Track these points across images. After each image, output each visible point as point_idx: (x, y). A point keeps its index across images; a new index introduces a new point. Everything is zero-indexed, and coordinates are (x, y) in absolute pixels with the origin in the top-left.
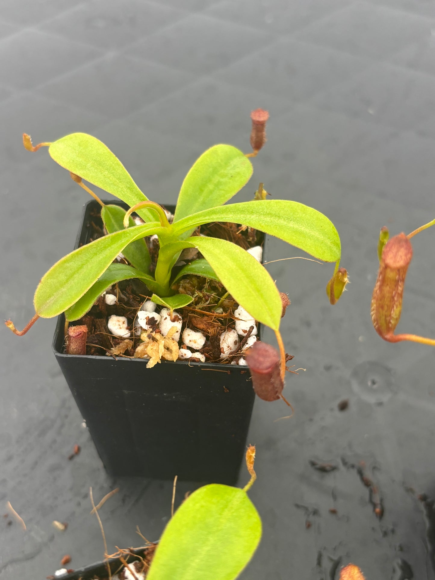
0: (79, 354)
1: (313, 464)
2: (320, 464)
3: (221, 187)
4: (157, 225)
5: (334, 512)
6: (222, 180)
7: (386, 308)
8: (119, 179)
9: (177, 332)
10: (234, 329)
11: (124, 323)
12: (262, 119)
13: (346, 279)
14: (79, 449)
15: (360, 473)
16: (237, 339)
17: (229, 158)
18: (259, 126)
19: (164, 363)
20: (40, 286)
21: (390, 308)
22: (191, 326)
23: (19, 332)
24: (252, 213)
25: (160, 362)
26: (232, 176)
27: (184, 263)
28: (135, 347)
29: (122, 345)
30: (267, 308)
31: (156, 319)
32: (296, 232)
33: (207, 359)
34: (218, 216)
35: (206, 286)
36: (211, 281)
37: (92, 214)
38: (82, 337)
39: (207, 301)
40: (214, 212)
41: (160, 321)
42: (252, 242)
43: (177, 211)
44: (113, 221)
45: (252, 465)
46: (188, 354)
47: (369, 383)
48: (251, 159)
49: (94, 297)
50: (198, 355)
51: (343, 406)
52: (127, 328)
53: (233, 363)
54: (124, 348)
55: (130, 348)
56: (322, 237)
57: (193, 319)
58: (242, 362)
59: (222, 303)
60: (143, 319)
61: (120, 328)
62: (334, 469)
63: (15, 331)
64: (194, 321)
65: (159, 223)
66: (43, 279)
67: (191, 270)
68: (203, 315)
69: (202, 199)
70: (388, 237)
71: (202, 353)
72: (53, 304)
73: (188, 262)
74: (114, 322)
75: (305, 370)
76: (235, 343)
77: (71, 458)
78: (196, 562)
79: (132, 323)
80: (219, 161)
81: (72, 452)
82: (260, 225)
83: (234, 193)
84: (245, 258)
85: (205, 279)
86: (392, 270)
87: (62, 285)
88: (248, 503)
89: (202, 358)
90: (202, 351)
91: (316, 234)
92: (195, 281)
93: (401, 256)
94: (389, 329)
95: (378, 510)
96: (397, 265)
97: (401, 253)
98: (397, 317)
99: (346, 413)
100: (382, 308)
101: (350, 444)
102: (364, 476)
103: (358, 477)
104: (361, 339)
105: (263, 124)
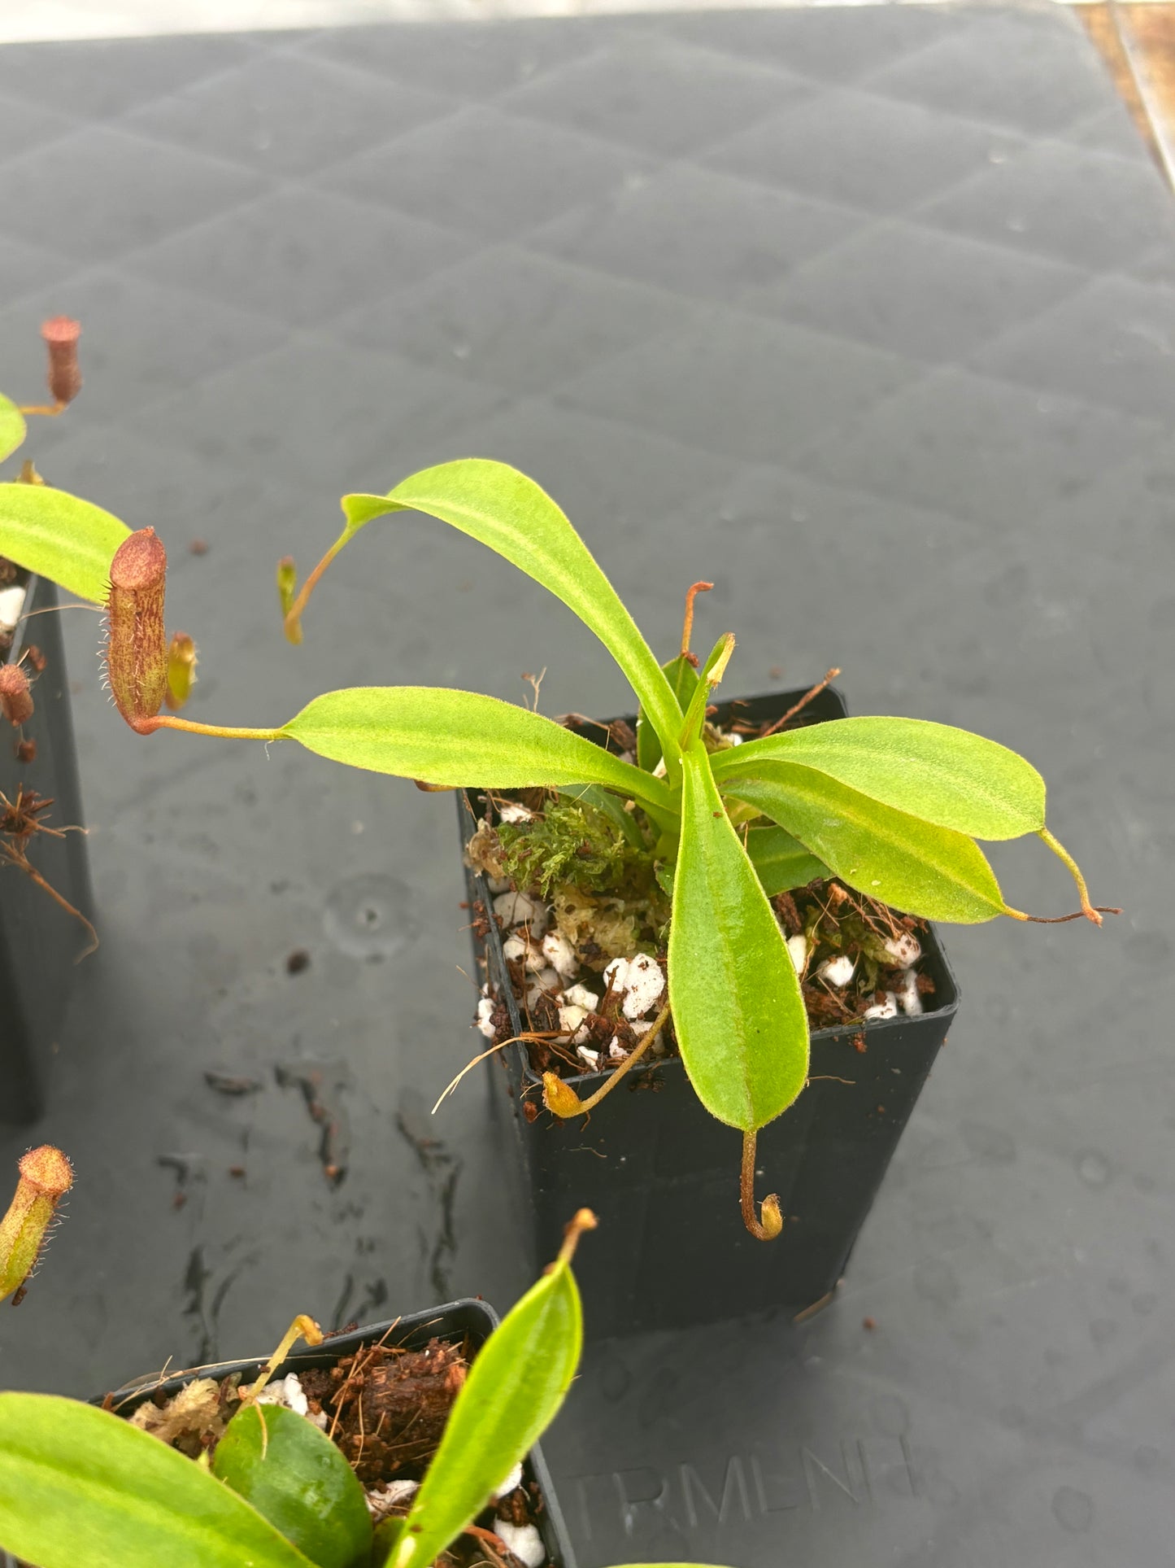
1: (210, 1080)
2: (226, 1080)
5: (237, 1174)
7: (126, 667)
12: (65, 338)
13: (190, 657)
15: (308, 1095)
18: (60, 352)
21: (134, 665)
32: (42, 545)
47: (362, 917)
51: (297, 964)
62: (257, 1088)
70: (293, 578)
86: (127, 594)
93: (141, 568)
94: (140, 709)
95: (332, 1168)
96: (133, 583)
97: (140, 562)
98: (154, 686)
99: (301, 979)
100: (121, 667)
101: (296, 1042)
102: (317, 1103)
103: (302, 1105)
104: (359, 828)
105: (66, 348)
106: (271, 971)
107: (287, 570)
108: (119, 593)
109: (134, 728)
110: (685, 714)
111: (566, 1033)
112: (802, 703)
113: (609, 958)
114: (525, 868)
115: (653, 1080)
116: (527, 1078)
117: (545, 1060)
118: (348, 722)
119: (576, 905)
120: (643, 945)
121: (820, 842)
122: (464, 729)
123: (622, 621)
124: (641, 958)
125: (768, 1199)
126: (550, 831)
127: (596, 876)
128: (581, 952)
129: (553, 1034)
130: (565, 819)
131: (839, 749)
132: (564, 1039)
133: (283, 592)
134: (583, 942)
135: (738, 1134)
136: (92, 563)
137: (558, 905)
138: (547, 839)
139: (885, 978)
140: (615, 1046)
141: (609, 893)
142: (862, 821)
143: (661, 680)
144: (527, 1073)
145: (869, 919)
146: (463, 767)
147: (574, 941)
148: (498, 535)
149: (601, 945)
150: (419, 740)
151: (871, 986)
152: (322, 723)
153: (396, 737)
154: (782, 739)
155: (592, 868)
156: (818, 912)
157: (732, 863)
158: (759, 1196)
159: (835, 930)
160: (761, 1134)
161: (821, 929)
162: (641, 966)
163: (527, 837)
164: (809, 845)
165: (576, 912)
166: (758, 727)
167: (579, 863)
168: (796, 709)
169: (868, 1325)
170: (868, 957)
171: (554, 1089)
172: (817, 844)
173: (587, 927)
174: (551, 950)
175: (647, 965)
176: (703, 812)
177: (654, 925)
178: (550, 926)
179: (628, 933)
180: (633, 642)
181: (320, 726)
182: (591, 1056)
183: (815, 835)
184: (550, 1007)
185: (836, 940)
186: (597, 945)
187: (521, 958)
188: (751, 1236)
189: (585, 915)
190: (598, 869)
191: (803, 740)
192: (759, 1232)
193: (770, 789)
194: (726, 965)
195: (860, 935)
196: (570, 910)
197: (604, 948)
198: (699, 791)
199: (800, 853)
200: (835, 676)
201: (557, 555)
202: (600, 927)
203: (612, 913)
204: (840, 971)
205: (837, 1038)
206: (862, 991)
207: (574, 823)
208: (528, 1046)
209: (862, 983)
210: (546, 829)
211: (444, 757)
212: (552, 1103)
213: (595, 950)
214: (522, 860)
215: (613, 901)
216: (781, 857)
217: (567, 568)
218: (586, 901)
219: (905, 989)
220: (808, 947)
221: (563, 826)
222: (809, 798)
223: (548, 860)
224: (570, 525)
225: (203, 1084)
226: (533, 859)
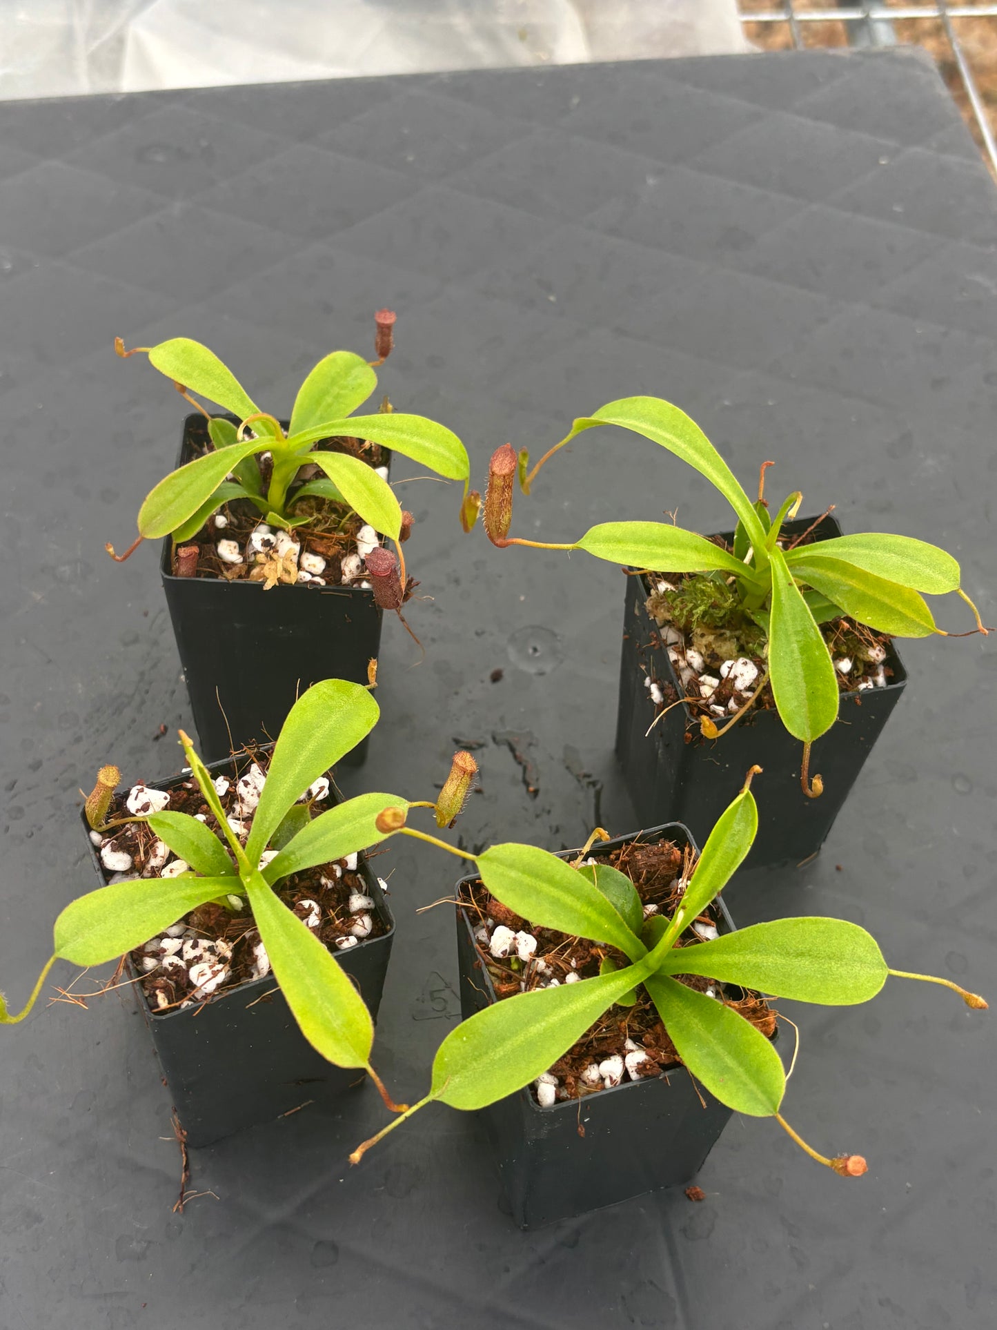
0: (190, 576)
1: (456, 742)
2: (465, 741)
3: (341, 400)
4: (272, 440)
5: (479, 792)
6: (342, 392)
7: (495, 514)
8: (229, 389)
9: (295, 554)
10: (357, 553)
11: (235, 547)
12: (388, 322)
13: (479, 503)
14: (166, 728)
15: (512, 750)
16: (360, 564)
17: (349, 368)
18: (384, 330)
19: (282, 587)
20: (144, 504)
21: (499, 513)
22: (309, 549)
23: (118, 558)
24: (374, 427)
25: (277, 584)
26: (353, 388)
27: (301, 483)
28: (248, 572)
29: (236, 569)
30: (387, 519)
31: (272, 541)
32: (419, 447)
33: (327, 583)
34: (337, 430)
35: (326, 507)
36: (331, 502)
37: (191, 429)
38: (194, 558)
39: (326, 522)
40: (333, 426)
41: (276, 544)
42: (377, 463)
43: (291, 427)
44: (220, 436)
46: (308, 577)
47: (531, 651)
48: (374, 368)
49: (206, 516)
50: (317, 579)
51: (496, 677)
52: (239, 554)
53: (355, 586)
54: (237, 572)
55: (244, 572)
56: (447, 453)
57: (312, 542)
58: (365, 585)
59: (343, 526)
60: (256, 543)
61: (232, 553)
62: (482, 745)
63: (114, 556)
64: (314, 545)
65: (274, 438)
66: (148, 498)
67: (308, 489)
68: (322, 538)
69: (320, 413)
70: (527, 459)
71: (322, 577)
72: (160, 523)
73: (305, 482)
74: (224, 547)
76: (358, 567)
77: (157, 738)
79: (243, 546)
80: (338, 370)
81: (157, 732)
82: (383, 441)
83: (355, 407)
85: (324, 499)
86: (499, 477)
87: (170, 503)
88: (370, 695)
89: (322, 582)
90: (323, 575)
91: (441, 450)
92: (313, 503)
93: (506, 465)
94: (500, 535)
95: (532, 789)
96: (503, 473)
97: (506, 462)
98: (507, 523)
99: (499, 684)
100: (492, 514)
101: (502, 719)
102: (518, 753)
103: (510, 755)
104: (522, 598)
105: (389, 327)
106: (482, 682)
107: (524, 455)
108: (495, 477)
109: (497, 545)
110: (767, 534)
111: (704, 699)
112: (815, 525)
113: (723, 661)
114: (683, 614)
115: (752, 721)
116: (689, 720)
117: (696, 710)
118: (608, 540)
119: (705, 633)
120: (740, 654)
121: (838, 598)
122: (661, 542)
124: (741, 660)
125: (816, 776)
126: (696, 594)
127: (718, 617)
128: (708, 657)
129: (698, 699)
130: (704, 588)
131: (852, 550)
132: (703, 702)
133: (522, 466)
134: (709, 653)
135: (802, 743)
136: (443, 456)
137: (696, 633)
138: (695, 599)
139: (867, 669)
140: (732, 704)
141: (722, 627)
142: (860, 587)
144: (691, 717)
145: (862, 637)
147: (703, 652)
148: (666, 439)
149: (719, 654)
150: (642, 548)
151: (860, 673)
152: (596, 541)
153: (631, 547)
154: (820, 545)
155: (718, 614)
156: (834, 635)
157: (799, 608)
158: (811, 775)
159: (842, 644)
160: (814, 744)
161: (836, 644)
162: (744, 663)
163: (684, 597)
164: (832, 599)
165: (706, 637)
166: (791, 537)
167: (711, 610)
168: (812, 527)
169: (838, 869)
170: (858, 658)
171: (707, 723)
172: (837, 599)
173: (711, 645)
174: (692, 657)
175: (747, 663)
176: (782, 583)
177: (745, 643)
178: (689, 644)
179: (734, 647)
180: (740, 495)
181: (595, 542)
182: (720, 709)
183: (836, 594)
184: (694, 686)
185: (844, 649)
186: (716, 654)
187: (676, 662)
188: (807, 797)
189: (711, 638)
190: (721, 614)
191: (833, 545)
192: (810, 793)
193: (809, 571)
194: (797, 660)
195: (855, 646)
196: (703, 635)
197: (720, 655)
198: (780, 573)
199: (827, 604)
200: (833, 509)
201: (698, 450)
202: (717, 645)
203: (722, 638)
204: (846, 665)
205: (846, 699)
206: (856, 676)
207: (709, 590)
208: (689, 704)
209: (855, 672)
210: (693, 594)
211: (655, 557)
212: (705, 731)
213: (716, 656)
214: (681, 610)
215: (723, 631)
216: (816, 606)
217: (703, 456)
218: (710, 631)
219: (878, 675)
221: (703, 592)
222: (832, 575)
223: (696, 609)
224: (703, 433)
225: (453, 743)
226: (687, 609)
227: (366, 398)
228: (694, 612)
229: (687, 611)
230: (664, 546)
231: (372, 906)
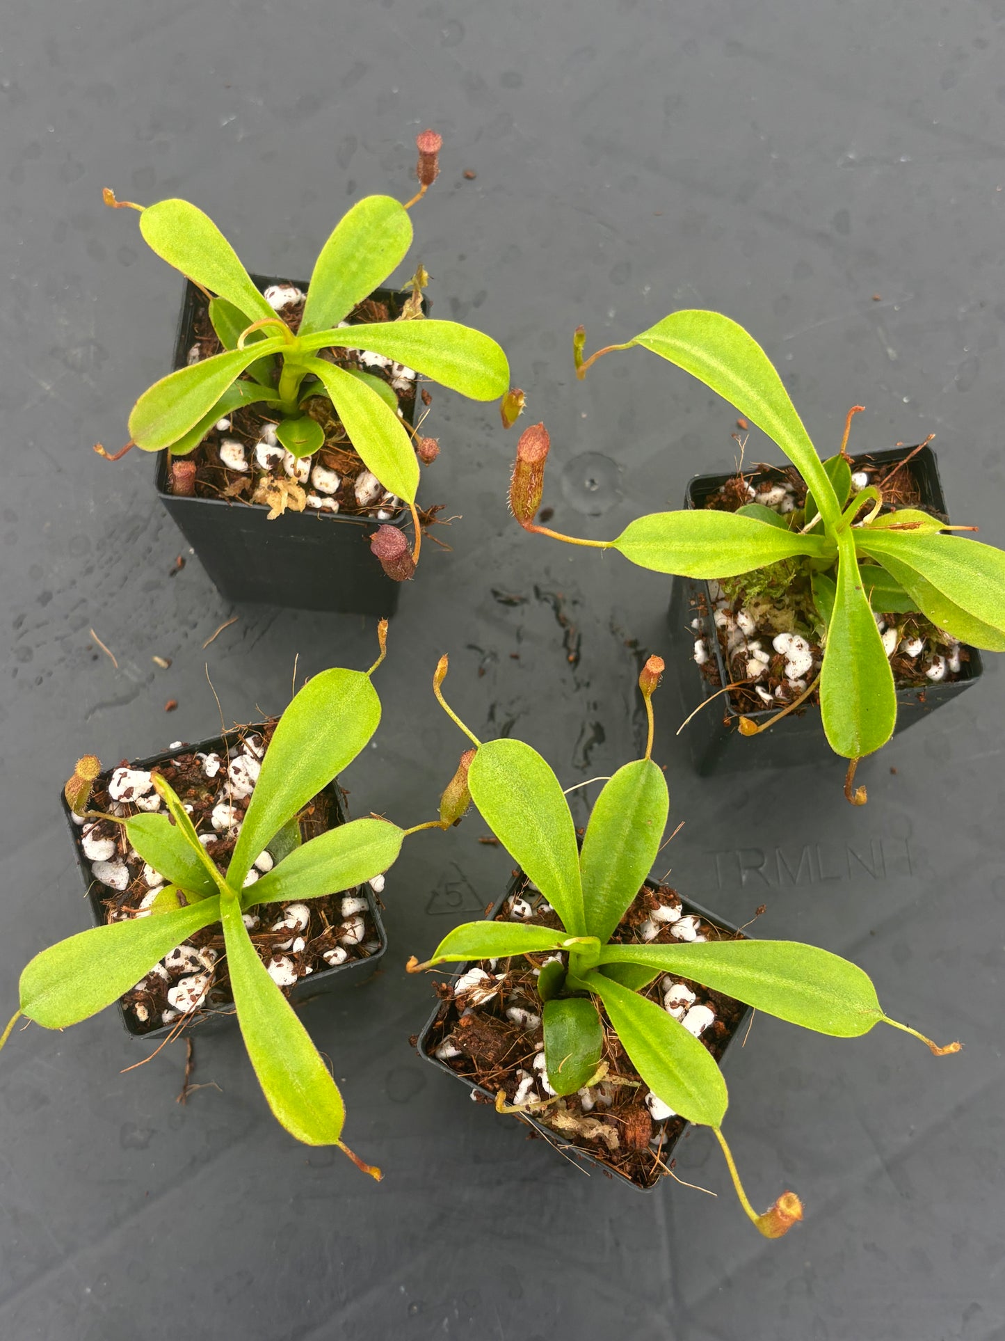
0: (186, 495)
1: (496, 594)
2: (505, 594)
3: (367, 268)
5: (515, 657)
6: (370, 256)
7: (522, 497)
8: (231, 274)
9: (305, 474)
11: (239, 452)
12: (431, 149)
13: (522, 402)
14: (183, 561)
15: (556, 608)
17: (380, 217)
18: (428, 158)
19: (288, 516)
20: (135, 409)
21: (527, 498)
22: (322, 463)
23: (109, 456)
24: (397, 338)
25: (283, 513)
26: (382, 250)
28: (253, 486)
29: (238, 483)
30: (402, 477)
31: (278, 457)
32: (450, 366)
33: (341, 507)
38: (190, 474)
39: (342, 434)
41: (284, 459)
44: (224, 317)
45: (385, 639)
46: (317, 502)
47: (587, 483)
48: (411, 209)
49: (203, 431)
50: (329, 503)
51: (547, 516)
52: (244, 460)
53: (370, 517)
54: (240, 487)
55: (248, 487)
56: (483, 368)
57: (325, 457)
58: (382, 515)
60: (262, 457)
61: (236, 459)
62: (524, 600)
63: (105, 455)
64: (327, 459)
65: (284, 341)
66: (139, 401)
68: (337, 451)
69: (341, 286)
70: (584, 341)
71: (335, 499)
74: (228, 452)
75: (461, 517)
76: (376, 487)
77: (173, 573)
78: (311, 747)
79: (250, 456)
80: (367, 225)
81: (174, 565)
84: (381, 411)
86: (527, 464)
87: (165, 410)
88: (370, 687)
89: (335, 506)
90: (336, 496)
93: (536, 451)
95: (572, 657)
96: (532, 460)
97: (536, 447)
98: (535, 506)
100: (519, 497)
101: (547, 568)
102: (562, 613)
103: (553, 613)
104: (584, 416)
105: (432, 155)
107: (580, 336)
108: (523, 463)
109: (524, 528)
111: (750, 680)
112: (909, 457)
113: (778, 632)
118: (647, 537)
119: (760, 602)
120: (797, 627)
121: (914, 590)
123: (809, 452)
124: (798, 638)
125: (861, 788)
128: (761, 626)
129: (743, 682)
132: (748, 685)
133: (577, 349)
134: (762, 621)
135: (848, 761)
136: (477, 373)
139: (940, 650)
140: (779, 694)
143: (829, 488)
144: (729, 709)
146: (713, 564)
147: (756, 620)
149: (773, 625)
152: (634, 539)
153: (676, 546)
155: (775, 594)
158: (856, 786)
160: (861, 760)
161: (906, 626)
162: (798, 646)
164: (905, 588)
165: (760, 606)
166: (879, 468)
167: (768, 590)
169: (893, 771)
170: (933, 641)
171: (746, 725)
172: (913, 591)
173: (766, 614)
174: (743, 621)
175: (802, 646)
176: (849, 583)
177: (805, 611)
178: (741, 609)
179: (790, 617)
180: (815, 464)
181: (631, 542)
182: (765, 697)
183: (912, 586)
184: (741, 661)
186: (771, 625)
187: (724, 627)
188: (848, 803)
189: (766, 608)
196: (757, 604)
197: (775, 627)
198: (848, 570)
200: (931, 439)
201: (773, 405)
202: (774, 614)
203: (780, 606)
204: (915, 648)
206: (926, 659)
208: (731, 693)
209: (926, 654)
211: (700, 557)
212: (743, 730)
213: (769, 627)
214: (734, 586)
215: (782, 598)
216: (889, 589)
217: (778, 414)
218: (767, 603)
219: (952, 657)
220: (898, 637)
223: (750, 589)
224: (781, 383)
225: (491, 596)
226: (739, 586)
227: (398, 264)
228: (748, 591)
229: (739, 588)
230: (715, 541)
231: (366, 908)
